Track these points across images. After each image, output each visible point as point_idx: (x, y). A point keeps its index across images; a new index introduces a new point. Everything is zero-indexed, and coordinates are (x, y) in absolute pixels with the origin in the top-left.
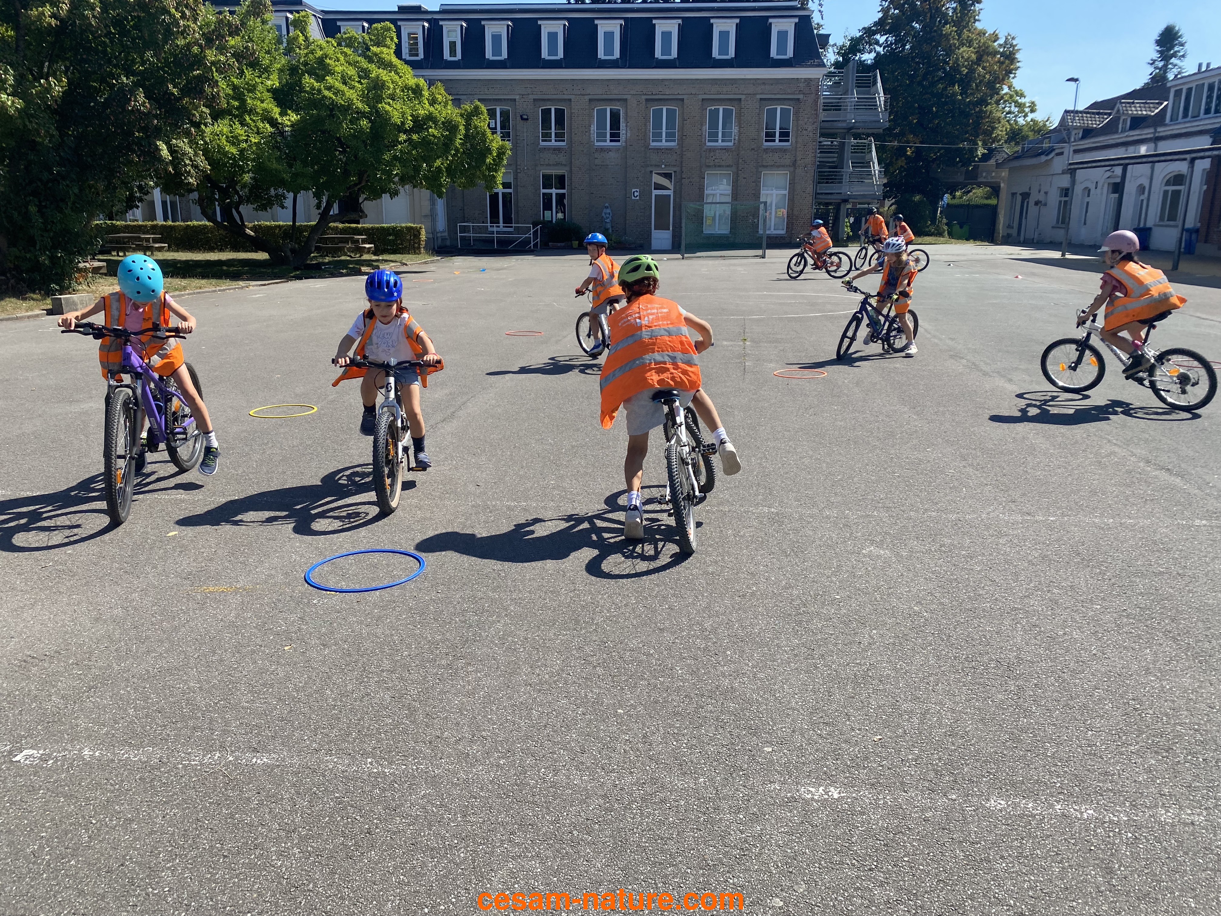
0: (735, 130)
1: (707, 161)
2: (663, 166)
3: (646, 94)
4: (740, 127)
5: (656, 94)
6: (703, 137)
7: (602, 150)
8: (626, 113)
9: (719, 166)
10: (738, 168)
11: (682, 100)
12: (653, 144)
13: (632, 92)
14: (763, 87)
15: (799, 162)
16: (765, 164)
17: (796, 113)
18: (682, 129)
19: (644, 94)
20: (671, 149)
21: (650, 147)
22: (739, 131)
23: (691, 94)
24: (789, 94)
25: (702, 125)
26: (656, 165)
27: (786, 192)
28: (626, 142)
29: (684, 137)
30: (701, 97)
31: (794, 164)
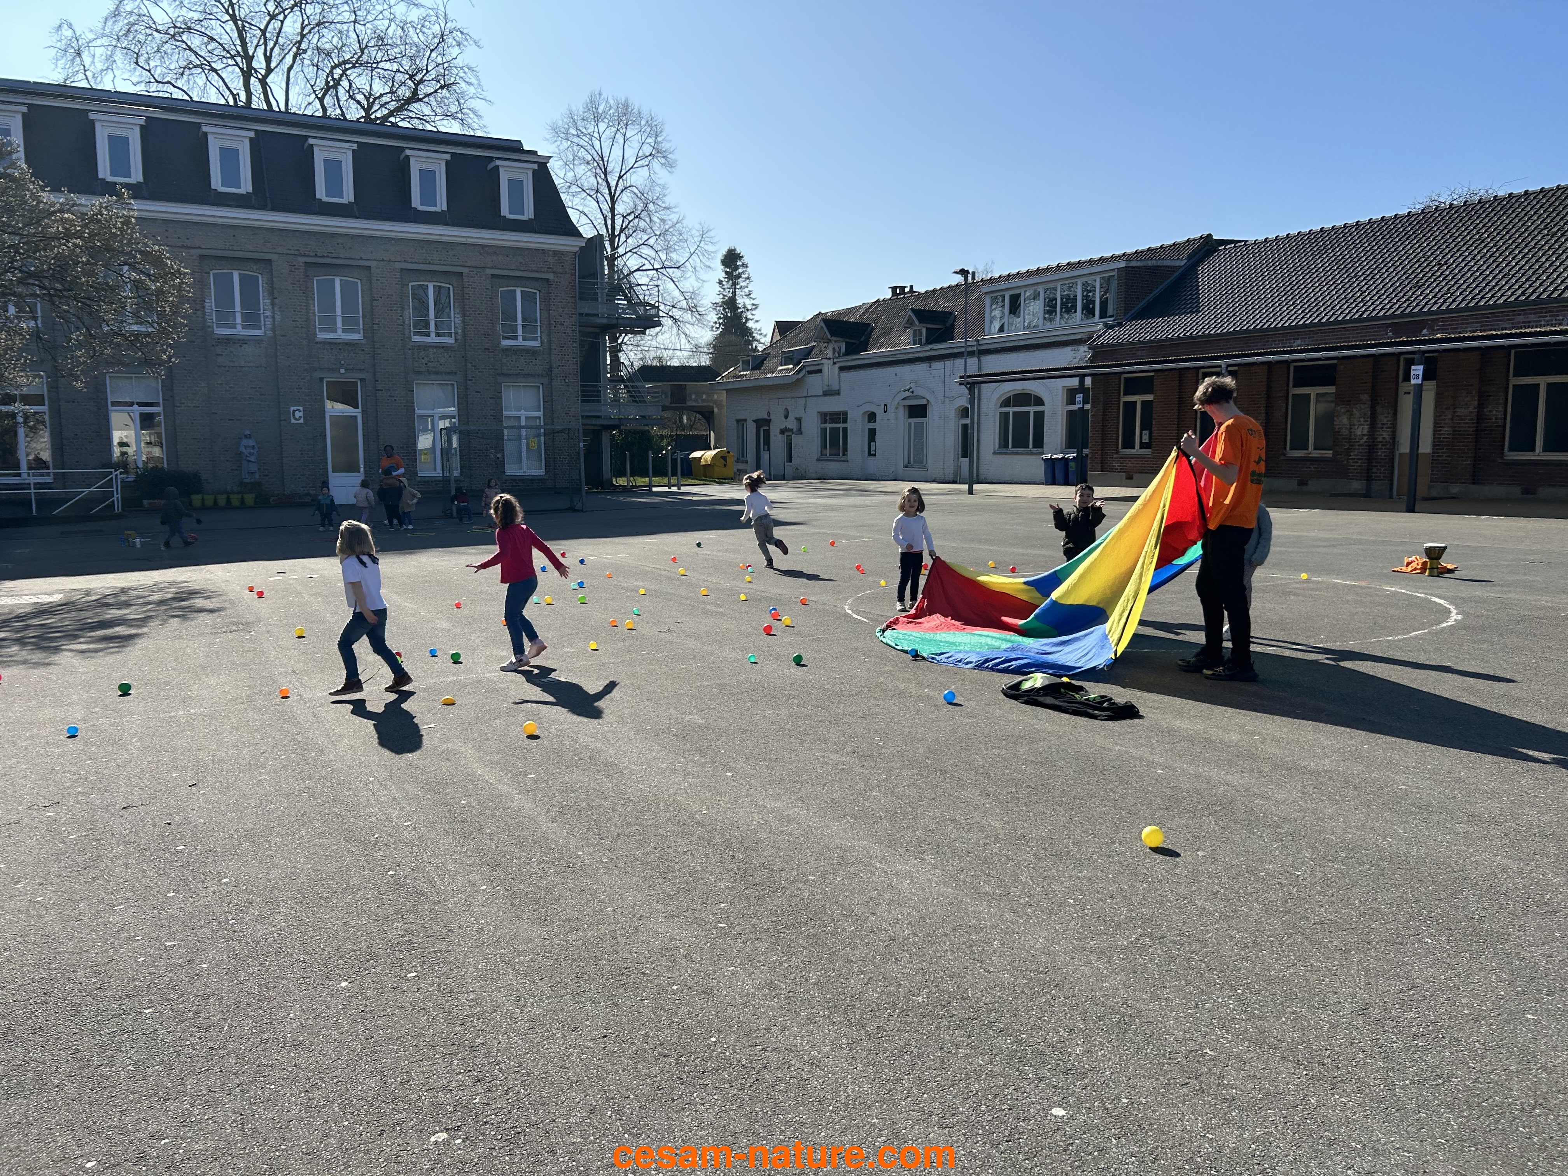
0: (455, 319)
1: (416, 364)
2: (342, 371)
3: (305, 255)
4: (464, 315)
5: (323, 256)
6: (406, 327)
7: (228, 341)
8: (271, 284)
9: (436, 373)
10: (466, 376)
11: (369, 268)
12: (321, 335)
13: (280, 250)
14: (494, 258)
15: (555, 371)
16: (505, 371)
17: (546, 300)
18: (370, 313)
19: (301, 255)
20: (354, 344)
21: (318, 340)
22: (463, 322)
23: (383, 260)
24: (533, 271)
25: (403, 309)
26: (330, 370)
27: (540, 414)
28: (273, 330)
29: (376, 327)
30: (398, 266)
31: (549, 372)
